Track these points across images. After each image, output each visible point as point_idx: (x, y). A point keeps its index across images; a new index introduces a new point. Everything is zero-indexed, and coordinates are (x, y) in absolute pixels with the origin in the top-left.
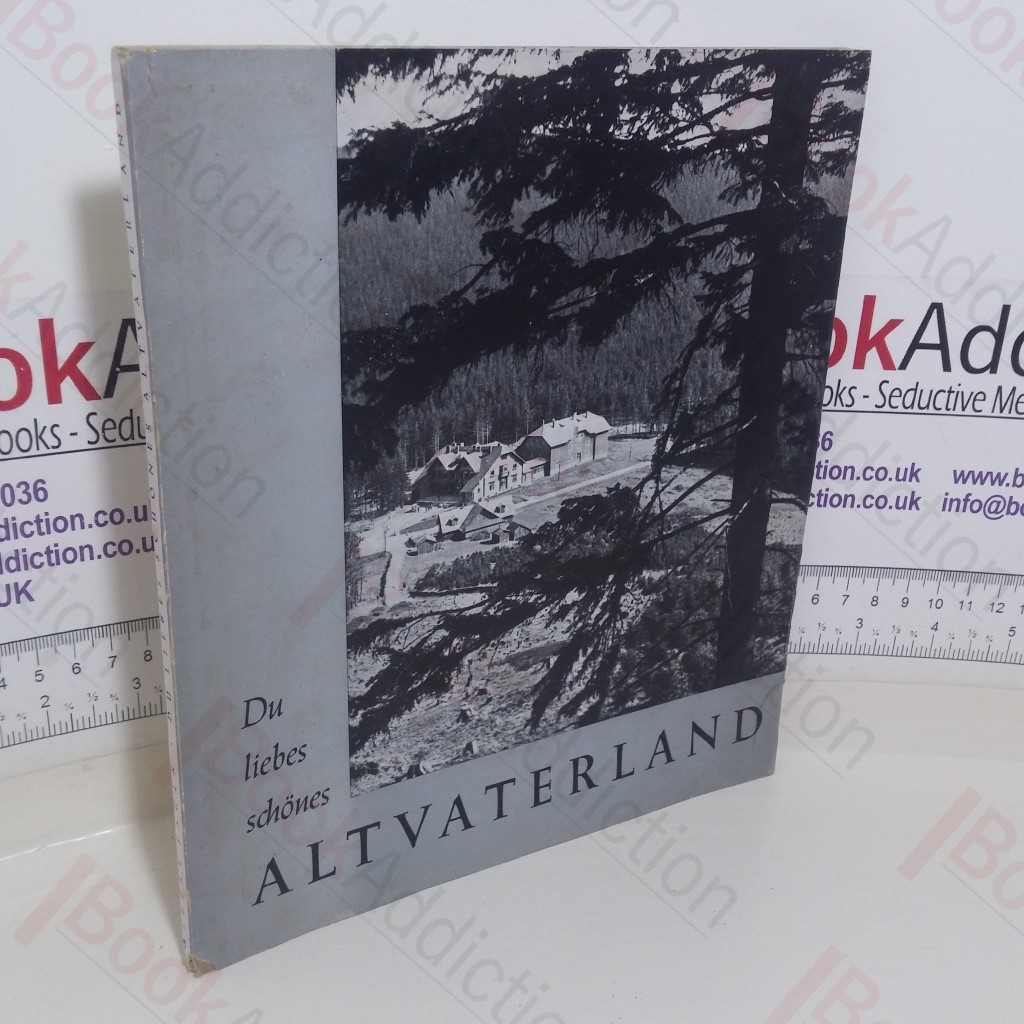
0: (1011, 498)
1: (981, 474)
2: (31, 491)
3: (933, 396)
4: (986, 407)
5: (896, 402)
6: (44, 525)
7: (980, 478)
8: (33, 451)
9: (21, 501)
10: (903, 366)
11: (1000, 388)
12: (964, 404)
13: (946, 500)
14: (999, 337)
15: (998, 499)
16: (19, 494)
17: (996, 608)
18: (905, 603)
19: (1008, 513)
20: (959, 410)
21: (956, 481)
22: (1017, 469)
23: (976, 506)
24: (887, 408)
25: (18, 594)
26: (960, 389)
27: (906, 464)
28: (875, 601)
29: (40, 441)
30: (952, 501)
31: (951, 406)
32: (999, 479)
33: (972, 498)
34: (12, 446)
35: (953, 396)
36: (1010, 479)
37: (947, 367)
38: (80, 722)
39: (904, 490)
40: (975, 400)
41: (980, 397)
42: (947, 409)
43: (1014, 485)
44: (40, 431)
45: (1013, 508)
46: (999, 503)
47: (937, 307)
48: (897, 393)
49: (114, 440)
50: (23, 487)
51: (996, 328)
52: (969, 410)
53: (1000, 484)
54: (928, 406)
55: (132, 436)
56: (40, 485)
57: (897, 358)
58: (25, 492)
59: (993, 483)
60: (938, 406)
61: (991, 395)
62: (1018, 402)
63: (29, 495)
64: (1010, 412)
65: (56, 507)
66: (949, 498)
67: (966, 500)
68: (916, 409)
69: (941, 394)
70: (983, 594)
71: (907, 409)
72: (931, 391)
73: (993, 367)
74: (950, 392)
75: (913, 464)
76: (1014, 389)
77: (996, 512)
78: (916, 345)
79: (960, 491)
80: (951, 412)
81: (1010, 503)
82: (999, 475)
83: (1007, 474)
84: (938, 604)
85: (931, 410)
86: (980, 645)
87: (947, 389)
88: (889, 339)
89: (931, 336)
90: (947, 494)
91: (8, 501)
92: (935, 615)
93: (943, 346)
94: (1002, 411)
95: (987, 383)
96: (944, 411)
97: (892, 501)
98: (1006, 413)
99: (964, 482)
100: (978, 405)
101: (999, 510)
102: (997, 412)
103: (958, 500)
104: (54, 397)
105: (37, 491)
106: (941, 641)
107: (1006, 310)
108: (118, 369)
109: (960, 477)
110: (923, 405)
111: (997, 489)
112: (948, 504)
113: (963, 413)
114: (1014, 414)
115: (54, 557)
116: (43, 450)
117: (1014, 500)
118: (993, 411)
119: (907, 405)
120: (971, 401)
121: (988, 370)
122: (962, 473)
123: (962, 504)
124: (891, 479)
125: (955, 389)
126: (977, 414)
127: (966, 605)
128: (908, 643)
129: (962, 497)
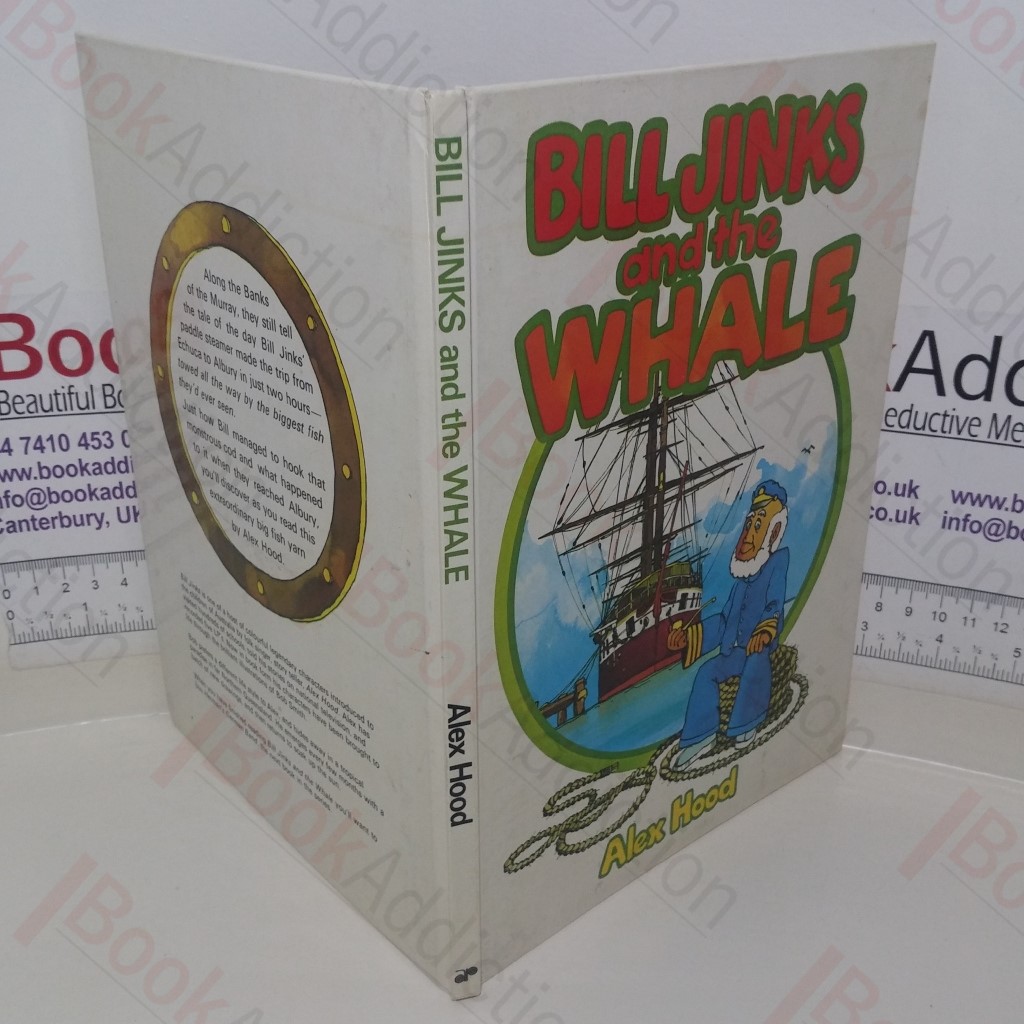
0: (1011, 522)
1: (979, 496)
3: (928, 419)
4: (982, 432)
5: (892, 420)
7: (978, 501)
10: (898, 388)
11: (995, 416)
12: (963, 430)
13: (945, 518)
14: (992, 365)
15: (998, 522)
17: (1001, 627)
18: (909, 612)
19: (1009, 536)
20: (954, 434)
21: (955, 501)
23: (976, 527)
25: (135, 514)
26: (955, 413)
27: (904, 480)
28: (879, 607)
30: (951, 519)
31: (947, 428)
32: (998, 503)
33: (971, 519)
35: (948, 419)
36: (1008, 504)
37: (941, 391)
39: (904, 504)
40: (970, 425)
41: (976, 422)
42: (944, 432)
43: (1014, 510)
45: (1013, 533)
46: (998, 526)
47: (929, 335)
48: (892, 413)
51: (988, 357)
52: (965, 434)
53: (1000, 507)
54: (923, 428)
57: (891, 379)
59: (992, 506)
60: (933, 428)
61: (986, 421)
62: (1014, 430)
64: (1006, 439)
66: (948, 516)
67: (966, 520)
68: (912, 430)
69: (936, 417)
70: (986, 613)
71: (903, 429)
72: (927, 414)
73: (987, 394)
74: (945, 415)
75: (911, 482)
76: (1009, 417)
77: (996, 535)
78: (909, 369)
79: (959, 511)
80: (947, 435)
81: (1010, 527)
82: (997, 499)
83: (1005, 499)
84: (942, 617)
85: (927, 431)
86: (985, 662)
87: (942, 412)
89: (924, 360)
90: (946, 512)
92: (939, 628)
93: (936, 372)
94: (998, 436)
95: (980, 408)
96: (939, 433)
97: (892, 515)
98: (1001, 440)
99: (963, 503)
100: (974, 430)
101: (999, 532)
102: (993, 438)
103: (958, 519)
106: (946, 653)
107: (998, 341)
109: (959, 497)
110: (919, 425)
111: (995, 513)
112: (947, 523)
113: (959, 437)
114: (1010, 441)
117: (1014, 524)
118: (989, 437)
119: (904, 424)
120: (967, 425)
121: (982, 398)
122: (961, 494)
123: (962, 523)
124: (889, 493)
125: (950, 413)
126: (973, 438)
127: (970, 622)
128: (913, 651)
129: (961, 517)
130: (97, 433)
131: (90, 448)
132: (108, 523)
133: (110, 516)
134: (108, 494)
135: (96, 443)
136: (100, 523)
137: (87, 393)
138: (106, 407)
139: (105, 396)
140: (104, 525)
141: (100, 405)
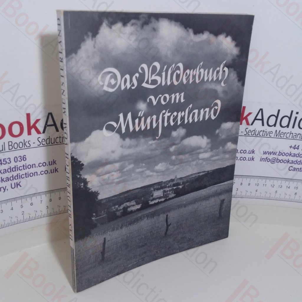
0: (278, 158)
2: (22, 158)
4: (272, 135)
5: (250, 134)
6: (25, 167)
7: (270, 153)
8: (23, 148)
9: (19, 161)
10: (252, 124)
11: (276, 131)
12: (267, 135)
14: (277, 117)
16: (19, 159)
17: (272, 186)
18: (249, 184)
19: (277, 162)
20: (265, 136)
21: (264, 154)
22: (280, 151)
23: (269, 160)
24: (247, 135)
25: (17, 185)
26: (266, 130)
27: (251, 149)
28: (241, 184)
29: (25, 145)
30: (263, 159)
33: (268, 158)
34: (17, 147)
36: (278, 154)
37: (263, 125)
38: (32, 218)
39: (251, 156)
41: (271, 133)
43: (279, 155)
44: (25, 142)
45: (278, 161)
46: (274, 160)
47: (261, 110)
48: (250, 131)
49: (45, 144)
50: (20, 157)
51: (276, 115)
52: (268, 136)
53: (275, 155)
54: (257, 135)
55: (49, 143)
56: (24, 157)
57: (250, 122)
58: (20, 159)
59: (273, 154)
61: (274, 132)
62: (281, 134)
63: (21, 159)
65: (28, 162)
66: (262, 158)
67: (266, 159)
68: (254, 135)
69: (261, 132)
70: (269, 182)
71: (252, 136)
72: (259, 131)
73: (275, 125)
74: (264, 131)
75: (253, 149)
76: (280, 131)
77: (274, 162)
78: (255, 119)
79: (265, 156)
81: (277, 160)
82: (275, 152)
83: (277, 152)
84: (257, 185)
85: (259, 136)
86: (268, 195)
88: (249, 118)
89: (259, 117)
90: (261, 157)
91: (16, 161)
92: (256, 188)
93: (262, 120)
94: (276, 136)
95: (273, 129)
96: (262, 136)
97: (247, 159)
98: (277, 137)
99: (266, 154)
100: (271, 135)
102: (275, 137)
103: (264, 159)
104: (29, 133)
105: (24, 158)
106: (258, 194)
107: (279, 111)
108: (46, 126)
109: (265, 153)
112: (262, 160)
113: (267, 137)
114: (280, 137)
115: (27, 175)
116: (26, 147)
117: (278, 159)
118: (274, 136)
119: (252, 134)
120: (269, 134)
121: (274, 126)
122: (266, 152)
123: (265, 159)
124: (247, 153)
125: (265, 130)
126: (270, 137)
127: (265, 185)
128: (249, 195)
129: (265, 158)
130: (6, 159)
131: (3, 164)
132: (7, 189)
133: (9, 187)
134: (8, 179)
135: (5, 162)
136: (5, 190)
137: (2, 145)
138: (9, 149)
139: (9, 146)
140: (6, 190)
141: (7, 149)
